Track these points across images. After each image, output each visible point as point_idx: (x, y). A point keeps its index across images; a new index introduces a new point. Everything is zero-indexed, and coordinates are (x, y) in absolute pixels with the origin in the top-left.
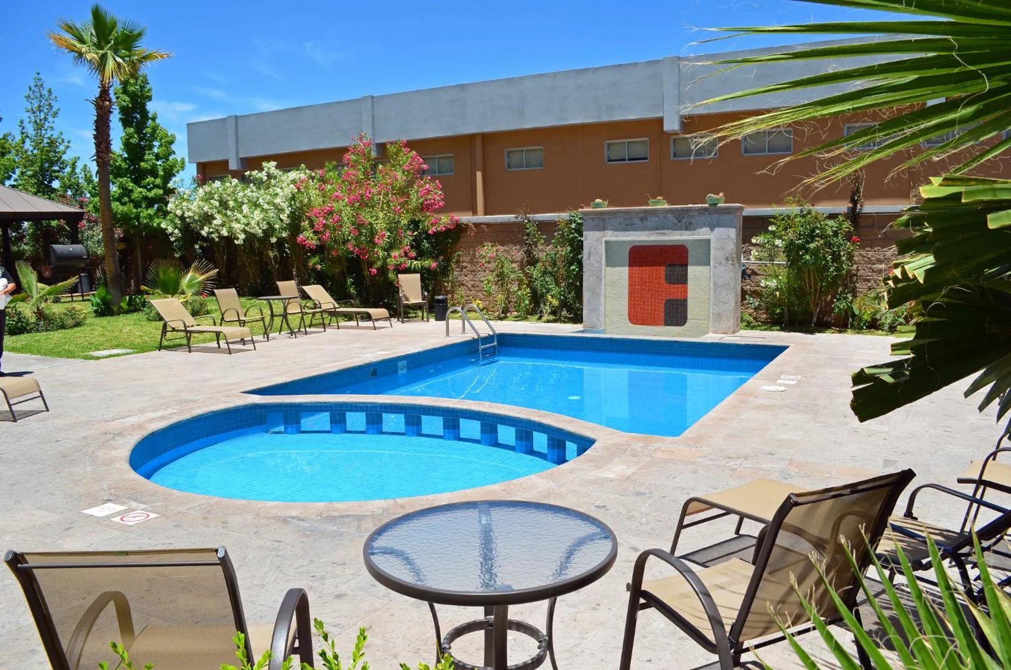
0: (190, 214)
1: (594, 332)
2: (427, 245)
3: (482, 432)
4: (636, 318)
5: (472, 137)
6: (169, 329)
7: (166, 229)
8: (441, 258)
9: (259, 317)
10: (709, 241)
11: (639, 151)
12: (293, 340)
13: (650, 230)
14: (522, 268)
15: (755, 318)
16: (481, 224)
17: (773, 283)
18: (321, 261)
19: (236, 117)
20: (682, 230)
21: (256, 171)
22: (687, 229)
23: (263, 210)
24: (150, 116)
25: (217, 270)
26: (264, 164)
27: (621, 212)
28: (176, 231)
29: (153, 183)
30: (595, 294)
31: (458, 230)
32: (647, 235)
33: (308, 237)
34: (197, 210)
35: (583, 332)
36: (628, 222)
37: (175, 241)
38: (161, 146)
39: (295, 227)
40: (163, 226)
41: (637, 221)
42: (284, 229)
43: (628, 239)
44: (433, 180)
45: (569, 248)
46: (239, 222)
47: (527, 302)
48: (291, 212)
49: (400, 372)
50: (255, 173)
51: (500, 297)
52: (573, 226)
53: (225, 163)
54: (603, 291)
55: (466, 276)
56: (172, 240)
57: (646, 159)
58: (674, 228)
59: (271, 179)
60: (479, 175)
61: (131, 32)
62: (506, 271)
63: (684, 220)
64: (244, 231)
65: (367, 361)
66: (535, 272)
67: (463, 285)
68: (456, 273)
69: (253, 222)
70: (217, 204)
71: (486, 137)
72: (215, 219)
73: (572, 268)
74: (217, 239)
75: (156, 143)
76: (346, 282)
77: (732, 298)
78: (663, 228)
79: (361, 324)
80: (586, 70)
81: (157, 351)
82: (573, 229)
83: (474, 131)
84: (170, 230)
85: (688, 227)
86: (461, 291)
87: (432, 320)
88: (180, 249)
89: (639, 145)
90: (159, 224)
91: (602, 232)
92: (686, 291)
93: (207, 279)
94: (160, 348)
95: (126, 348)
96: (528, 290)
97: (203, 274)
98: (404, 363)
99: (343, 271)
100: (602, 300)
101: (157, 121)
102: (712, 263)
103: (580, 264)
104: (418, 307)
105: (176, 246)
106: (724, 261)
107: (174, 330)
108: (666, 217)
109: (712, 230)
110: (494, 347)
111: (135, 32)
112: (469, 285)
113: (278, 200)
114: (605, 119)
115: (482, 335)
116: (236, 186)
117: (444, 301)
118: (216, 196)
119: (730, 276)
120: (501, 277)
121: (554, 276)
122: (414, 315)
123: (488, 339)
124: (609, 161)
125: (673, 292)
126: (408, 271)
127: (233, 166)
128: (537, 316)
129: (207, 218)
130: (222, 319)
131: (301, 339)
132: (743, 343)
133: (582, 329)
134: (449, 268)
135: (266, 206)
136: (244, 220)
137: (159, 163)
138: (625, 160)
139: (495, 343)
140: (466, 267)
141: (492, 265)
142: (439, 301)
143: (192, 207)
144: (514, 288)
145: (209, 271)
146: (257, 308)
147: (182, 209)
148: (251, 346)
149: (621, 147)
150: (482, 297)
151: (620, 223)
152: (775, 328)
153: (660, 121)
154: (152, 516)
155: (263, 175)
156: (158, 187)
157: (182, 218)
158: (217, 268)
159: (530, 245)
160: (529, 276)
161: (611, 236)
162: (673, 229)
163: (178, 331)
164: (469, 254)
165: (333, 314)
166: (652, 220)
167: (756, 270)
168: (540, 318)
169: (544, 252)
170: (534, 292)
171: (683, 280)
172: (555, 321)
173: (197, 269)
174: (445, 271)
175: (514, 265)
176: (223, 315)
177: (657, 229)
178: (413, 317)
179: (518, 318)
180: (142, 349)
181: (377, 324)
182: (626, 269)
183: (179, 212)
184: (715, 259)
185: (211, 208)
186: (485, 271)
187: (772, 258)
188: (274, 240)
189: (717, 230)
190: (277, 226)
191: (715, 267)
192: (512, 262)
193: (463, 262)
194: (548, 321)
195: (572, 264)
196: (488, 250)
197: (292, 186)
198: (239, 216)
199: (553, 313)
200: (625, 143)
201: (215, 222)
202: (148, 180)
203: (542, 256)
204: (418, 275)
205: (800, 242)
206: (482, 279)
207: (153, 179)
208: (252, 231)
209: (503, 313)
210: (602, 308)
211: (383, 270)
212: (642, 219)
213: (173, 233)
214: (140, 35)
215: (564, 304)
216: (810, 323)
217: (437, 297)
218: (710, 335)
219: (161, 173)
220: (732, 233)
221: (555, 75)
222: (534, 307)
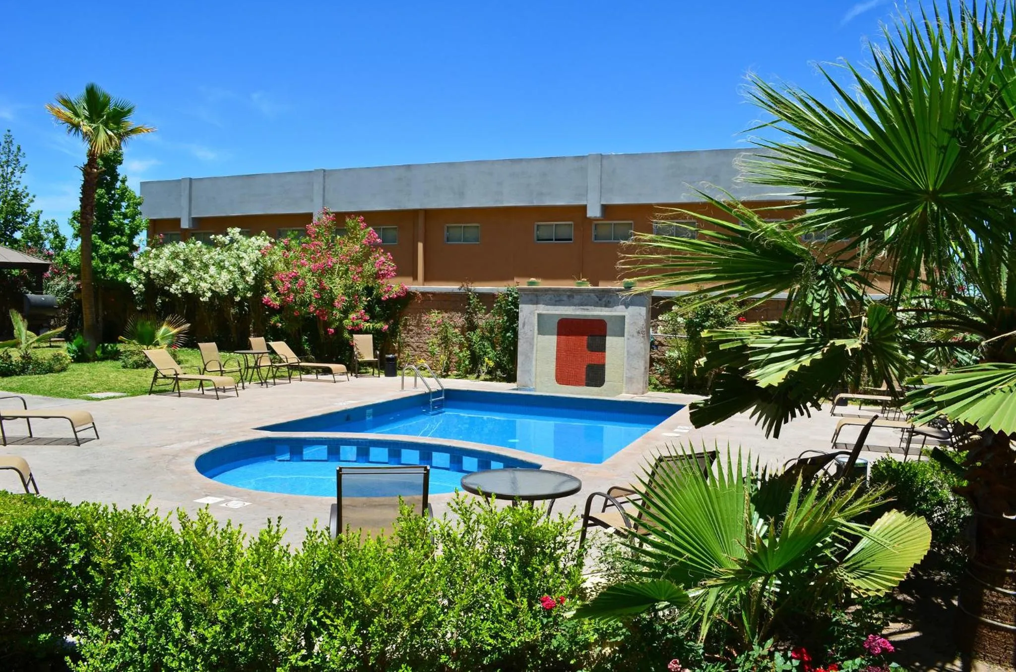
0: (156, 271)
1: (526, 390)
2: (378, 309)
3: (451, 462)
4: (562, 378)
5: (415, 213)
6: (160, 375)
7: (130, 284)
8: (391, 321)
9: (238, 368)
10: (624, 317)
11: (563, 233)
12: (264, 390)
13: (575, 305)
14: (463, 333)
15: (661, 382)
16: (428, 293)
17: (675, 354)
18: (281, 319)
19: (191, 179)
20: (601, 306)
21: (221, 236)
22: (606, 306)
23: (230, 272)
24: (120, 178)
25: (189, 325)
26: (229, 230)
27: (550, 289)
28: (141, 286)
29: (119, 240)
30: (528, 358)
31: (407, 298)
32: (573, 310)
33: (271, 298)
34: (163, 268)
35: (517, 389)
36: (557, 299)
37: (137, 295)
38: (128, 207)
39: (258, 288)
40: (128, 280)
41: (565, 298)
42: (249, 290)
43: (557, 312)
44: (385, 253)
45: (506, 318)
46: (206, 282)
47: (467, 362)
48: (256, 275)
49: (368, 418)
51: (443, 358)
52: (510, 299)
53: (177, 221)
54: (534, 355)
55: (412, 338)
56: (135, 293)
57: (571, 240)
58: (596, 305)
59: (233, 243)
60: (420, 246)
61: (122, 109)
62: (449, 335)
63: (604, 300)
64: (210, 289)
65: (343, 408)
66: (475, 337)
67: (409, 345)
68: (403, 335)
69: (220, 283)
70: (182, 263)
71: (429, 214)
72: (182, 277)
73: (508, 334)
74: (180, 296)
75: (124, 204)
76: (301, 339)
77: (641, 365)
78: (586, 305)
79: (320, 377)
80: (521, 160)
81: (147, 395)
82: (510, 302)
83: (417, 206)
84: (135, 284)
85: (607, 305)
86: (407, 351)
87: (383, 376)
88: (142, 302)
89: (565, 227)
90: (124, 279)
91: (535, 306)
92: (604, 358)
93: (179, 333)
94: (151, 392)
95: (118, 391)
96: (468, 352)
97: (176, 328)
98: (370, 411)
99: (299, 331)
100: (534, 363)
101: (127, 184)
102: (626, 334)
103: (515, 333)
104: (370, 364)
105: (138, 299)
106: (636, 334)
107: (165, 377)
108: (589, 296)
109: (627, 308)
110: (442, 399)
111: (126, 110)
112: (414, 345)
113: (244, 264)
114: (536, 203)
115: (433, 390)
116: (201, 247)
117: (394, 359)
118: (182, 256)
119: (641, 346)
120: (445, 341)
121: (490, 341)
122: (364, 371)
123: (438, 393)
124: (538, 240)
125: (594, 358)
126: (360, 332)
127: (185, 225)
128: (475, 375)
129: (172, 276)
130: (205, 369)
131: (272, 389)
132: (650, 402)
133: (516, 387)
134: (398, 330)
135: (231, 268)
136: (210, 280)
137: (126, 221)
138: (552, 240)
139: (443, 397)
140: (412, 330)
141: (436, 330)
142: (389, 359)
143: (158, 265)
144: (456, 349)
145: (182, 325)
146: (234, 360)
147: (148, 266)
148: (234, 393)
149: (548, 228)
150: (426, 356)
151: (551, 299)
152: (677, 390)
153: (584, 208)
154: (247, 504)
155: (226, 240)
156: (124, 244)
157: (148, 274)
158: (189, 323)
159: (471, 313)
160: (469, 340)
161: (542, 309)
162: (595, 306)
163: (168, 378)
164: (415, 317)
165: (292, 367)
166: (577, 298)
167: (662, 342)
168: (478, 377)
169: (483, 320)
170: (473, 353)
171: (602, 348)
172: (491, 380)
173: (170, 323)
174: (393, 332)
175: (457, 330)
176: (205, 365)
177: (582, 305)
178: (363, 373)
179: (458, 376)
180: (134, 393)
181: (337, 378)
182: (554, 339)
183: (145, 270)
184: (629, 332)
185: (177, 267)
186: (429, 334)
187: (675, 332)
188: (238, 299)
189: (630, 308)
190: (240, 287)
191: (628, 339)
192: (455, 327)
193: (410, 325)
194: (485, 380)
195: (508, 332)
196: (435, 316)
197: (257, 252)
198: (206, 276)
199: (489, 372)
200: (553, 225)
201: (182, 280)
202: (115, 237)
203: (482, 323)
204: (371, 336)
205: (698, 320)
206: (427, 341)
207: (119, 237)
208: (217, 290)
209: (444, 371)
210: (533, 369)
211: (339, 330)
212: (569, 297)
213: (137, 287)
214: (129, 111)
215: (498, 365)
216: (706, 387)
217: (387, 356)
218: (624, 394)
219: (127, 231)
220: (643, 311)
221: (493, 162)
222: (473, 367)
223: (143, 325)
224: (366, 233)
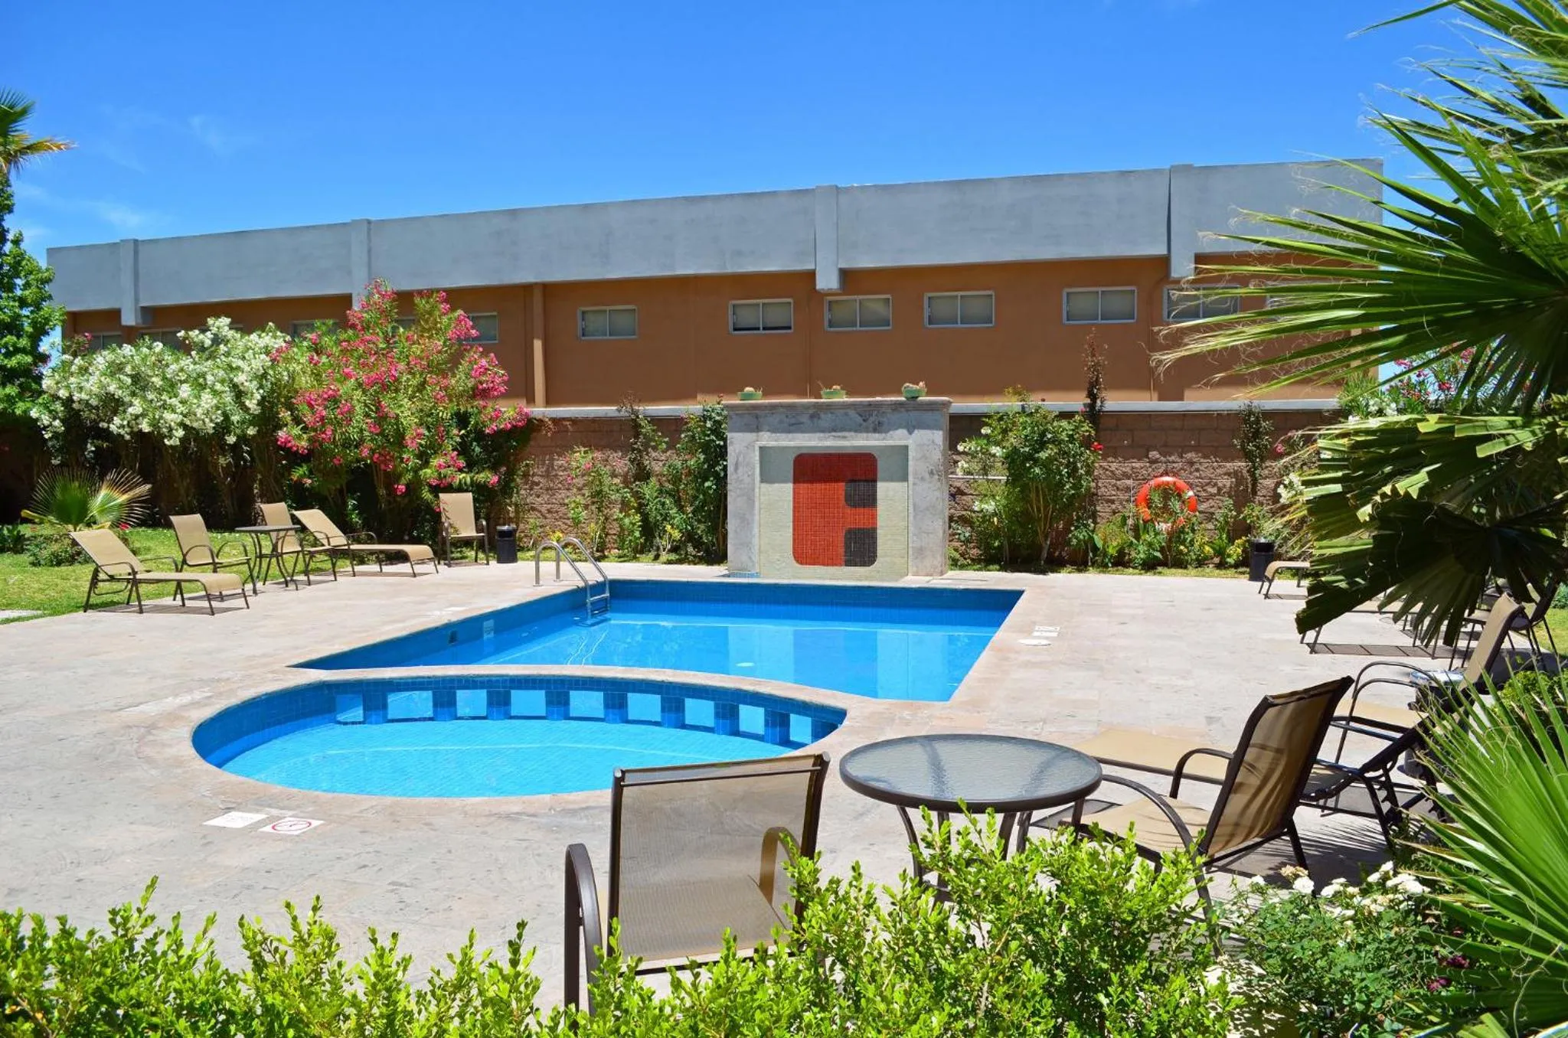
0: (84, 396)
1: (744, 576)
2: (478, 449)
4: (803, 555)
5: (527, 288)
6: (102, 576)
7: (37, 420)
8: (503, 469)
9: (243, 558)
10: (906, 447)
11: (777, 317)
12: (290, 595)
13: (823, 431)
14: (626, 483)
15: (962, 555)
16: (564, 419)
17: (990, 506)
18: (311, 472)
19: (136, 241)
20: (867, 432)
21: (197, 332)
22: (875, 430)
23: (215, 393)
24: (10, 236)
25: (148, 486)
26: (210, 321)
27: (781, 405)
28: (57, 423)
29: (14, 345)
30: (746, 522)
31: (528, 428)
32: (820, 439)
33: (290, 434)
34: (95, 389)
35: (728, 576)
36: (793, 421)
37: (50, 439)
38: (27, 286)
39: (267, 420)
40: (34, 414)
41: (805, 419)
42: (252, 423)
43: (792, 444)
44: (484, 354)
45: (702, 457)
46: (174, 411)
47: (637, 534)
48: (263, 398)
50: (194, 334)
51: (593, 528)
52: (709, 424)
53: (115, 314)
54: (757, 518)
55: (538, 496)
56: (46, 436)
57: (790, 328)
58: (858, 429)
59: (219, 344)
60: (538, 345)
61: (11, 107)
62: (606, 489)
63: (872, 419)
64: (182, 425)
65: (445, 621)
66: (649, 490)
67: (533, 509)
68: (523, 492)
69: (199, 412)
70: (129, 381)
71: (549, 289)
72: (131, 404)
73: (707, 484)
74: (128, 437)
75: (19, 282)
76: (345, 504)
77: (938, 527)
78: (842, 430)
79: (387, 569)
80: (704, 198)
81: (81, 613)
82: (710, 429)
83: (530, 279)
84: (46, 419)
85: (878, 428)
86: (532, 519)
87: (493, 563)
88: (60, 450)
89: (780, 309)
90: (26, 412)
91: (754, 434)
92: (874, 517)
93: (130, 501)
94: (87, 607)
95: (24, 608)
96: (638, 517)
97: (125, 492)
99: (341, 491)
100: (756, 531)
101: (23, 246)
102: (911, 478)
103: (722, 481)
104: (467, 543)
105: (53, 446)
106: (927, 476)
107: (112, 578)
108: (846, 414)
109: (910, 433)
110: (606, 599)
111: (18, 108)
112: (544, 510)
113: (240, 378)
114: (731, 268)
115: (590, 583)
116: (162, 353)
117: (510, 534)
118: (128, 369)
119: (935, 495)
120: (599, 497)
121: (674, 496)
122: (459, 555)
123: (598, 588)
124: (735, 329)
125: (855, 518)
126: (450, 489)
127: (129, 319)
128: (652, 555)
129: (113, 405)
130: (184, 562)
131: (306, 592)
132: (962, 587)
133: (727, 572)
134: (512, 485)
135: (218, 387)
136: (181, 408)
137: (25, 312)
138: (758, 329)
139: (607, 594)
140: (537, 484)
141: (579, 481)
142: (503, 534)
143: (87, 386)
144: (616, 512)
145: (136, 487)
146: (236, 545)
147: (68, 387)
148: (240, 602)
149: (752, 310)
150: (564, 527)
151: (781, 422)
152: (991, 567)
153: (811, 275)
154: (315, 823)
155: (207, 339)
156: (23, 351)
157: (69, 401)
158: (145, 482)
159: (640, 451)
160: (637, 495)
161: (767, 439)
162: (856, 431)
163: (119, 580)
164: (543, 464)
165: (335, 554)
166: (826, 419)
167: (963, 488)
168: (657, 558)
169: (660, 461)
170: (645, 518)
171: (870, 501)
172: (680, 562)
173: (115, 485)
174: (506, 488)
175: (616, 481)
176: (184, 556)
177: (834, 430)
178: (457, 559)
179: (622, 558)
180: (55, 609)
181: (418, 569)
182: (789, 487)
183: (63, 393)
184: (916, 473)
185: (120, 388)
186: (568, 489)
187: (985, 470)
188: (231, 439)
189: (918, 434)
190: (235, 418)
191: (914, 484)
192: (614, 475)
193: (533, 475)
194: (670, 562)
195: (707, 480)
196: (581, 458)
197: (263, 356)
198: (174, 401)
199: (674, 550)
200: (758, 305)
201: (130, 410)
202: (5, 340)
203: (657, 467)
204: (469, 496)
205: (1027, 449)
206: (566, 501)
207: (15, 338)
208: (195, 425)
209: (597, 551)
210: (756, 541)
211: (414, 487)
212: (812, 417)
213: (51, 425)
214: (24, 112)
215: (690, 537)
216: (1038, 558)
217: (499, 528)
218: (910, 577)
219: (28, 329)
220: (938, 437)
221: (657, 202)
222: (646, 542)
223: (65, 489)
224: (451, 321)
